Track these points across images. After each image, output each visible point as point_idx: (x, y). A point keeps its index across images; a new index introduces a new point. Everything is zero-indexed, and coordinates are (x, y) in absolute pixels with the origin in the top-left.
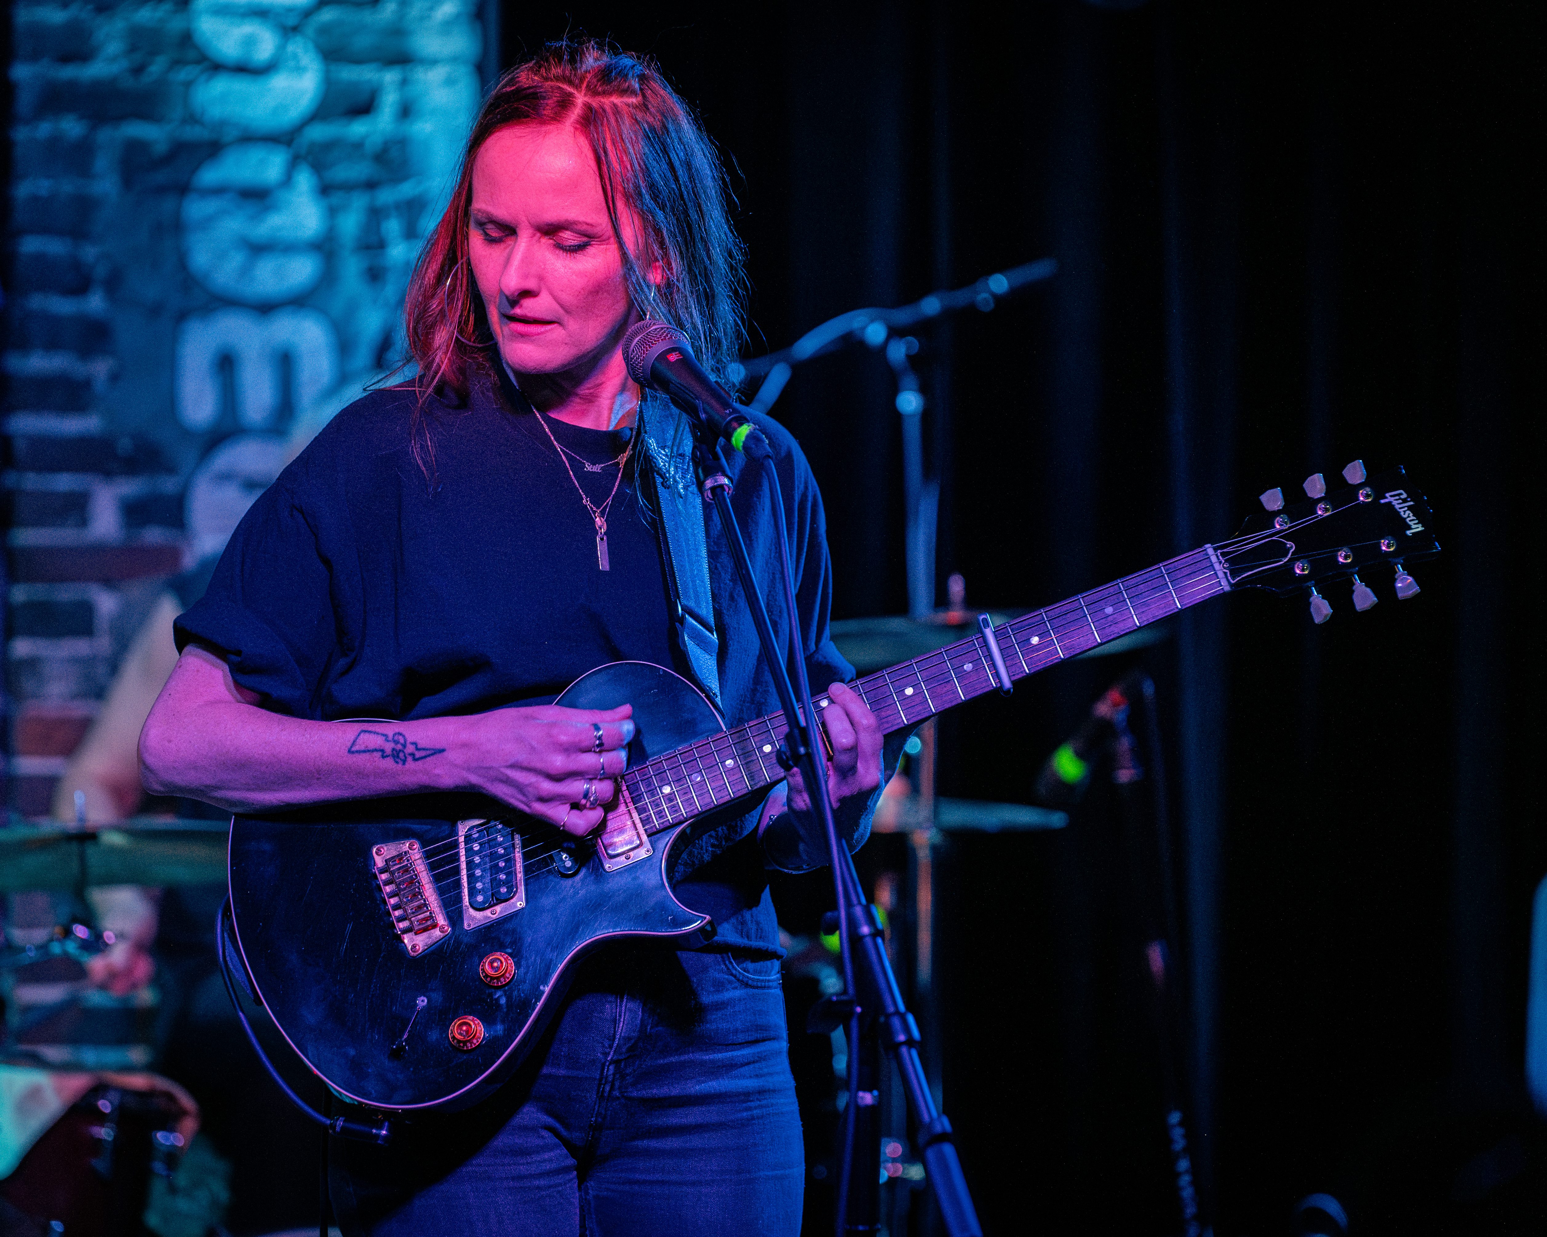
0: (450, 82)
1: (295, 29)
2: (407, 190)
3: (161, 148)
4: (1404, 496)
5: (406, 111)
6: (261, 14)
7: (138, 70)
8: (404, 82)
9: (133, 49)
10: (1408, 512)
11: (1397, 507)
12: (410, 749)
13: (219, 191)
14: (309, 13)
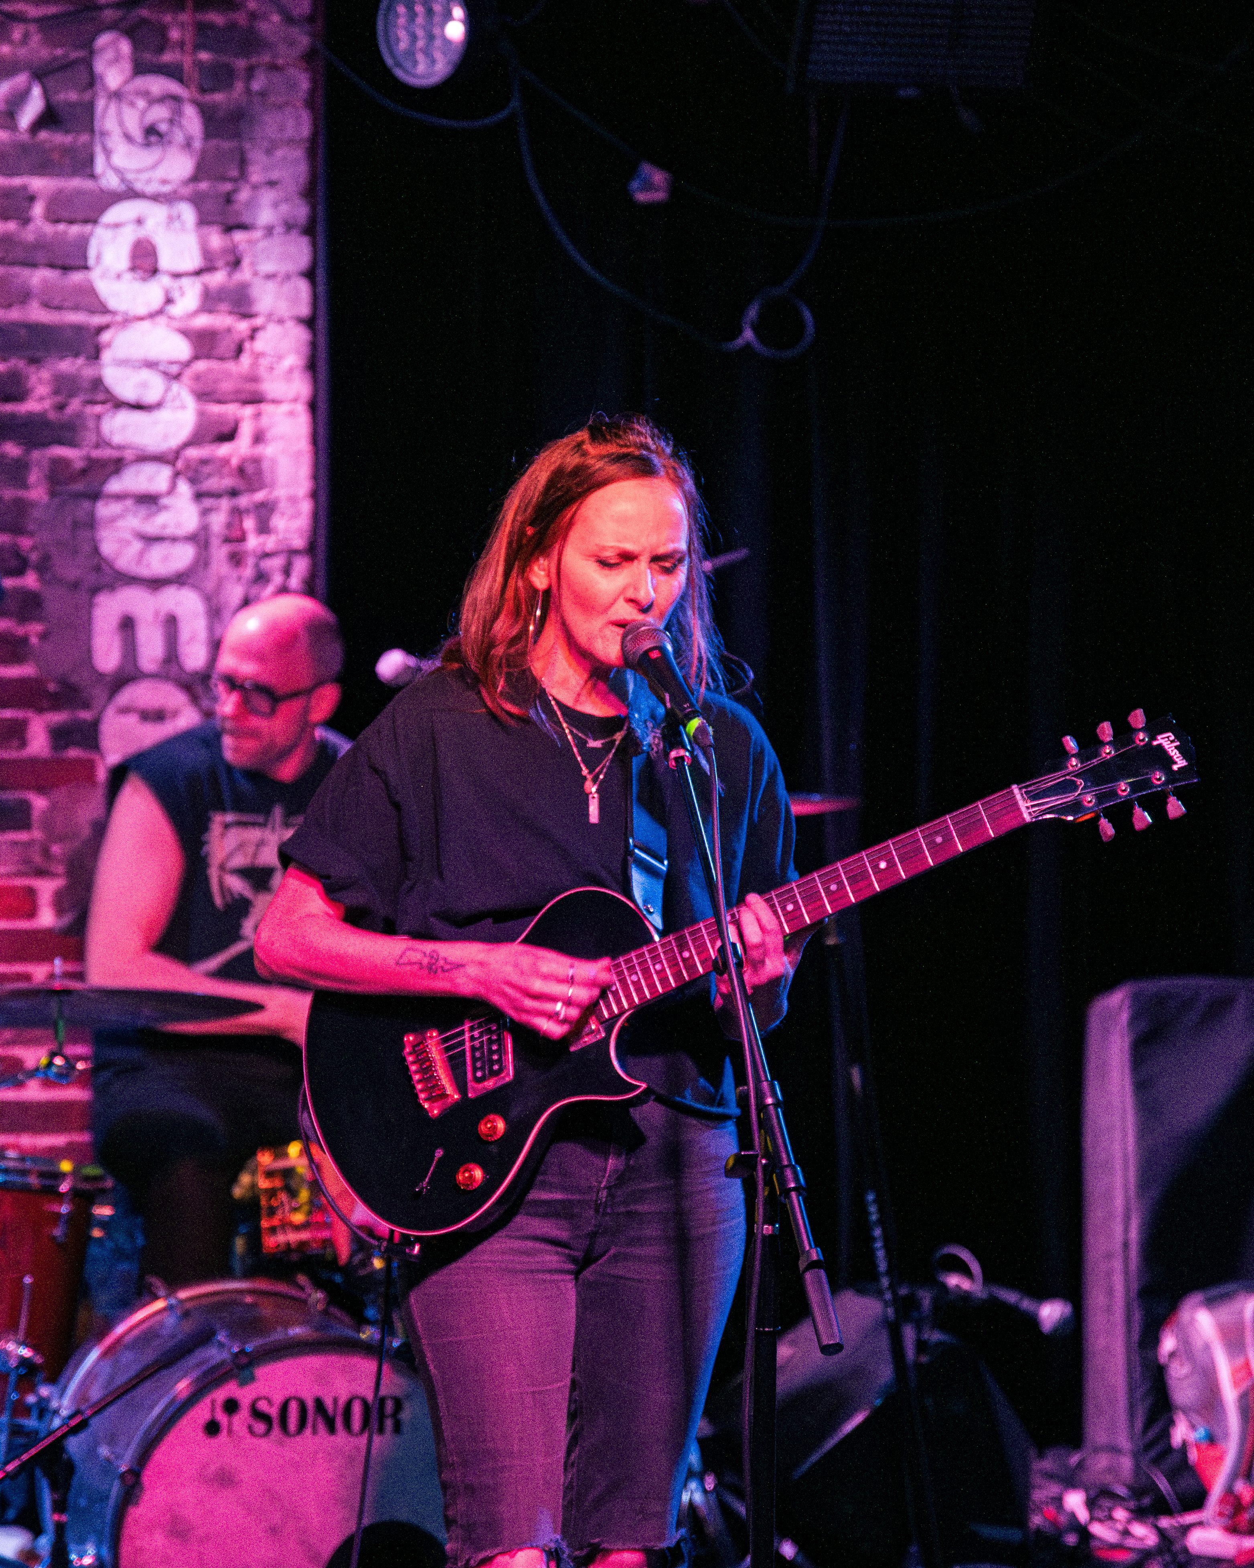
0: (293, 415)
1: (177, 377)
2: (260, 496)
3: (79, 465)
4: (1172, 738)
5: (258, 438)
6: (151, 365)
8: (258, 415)
9: (56, 392)
10: (1176, 750)
11: (1167, 747)
12: (441, 963)
13: (119, 497)
14: (187, 364)
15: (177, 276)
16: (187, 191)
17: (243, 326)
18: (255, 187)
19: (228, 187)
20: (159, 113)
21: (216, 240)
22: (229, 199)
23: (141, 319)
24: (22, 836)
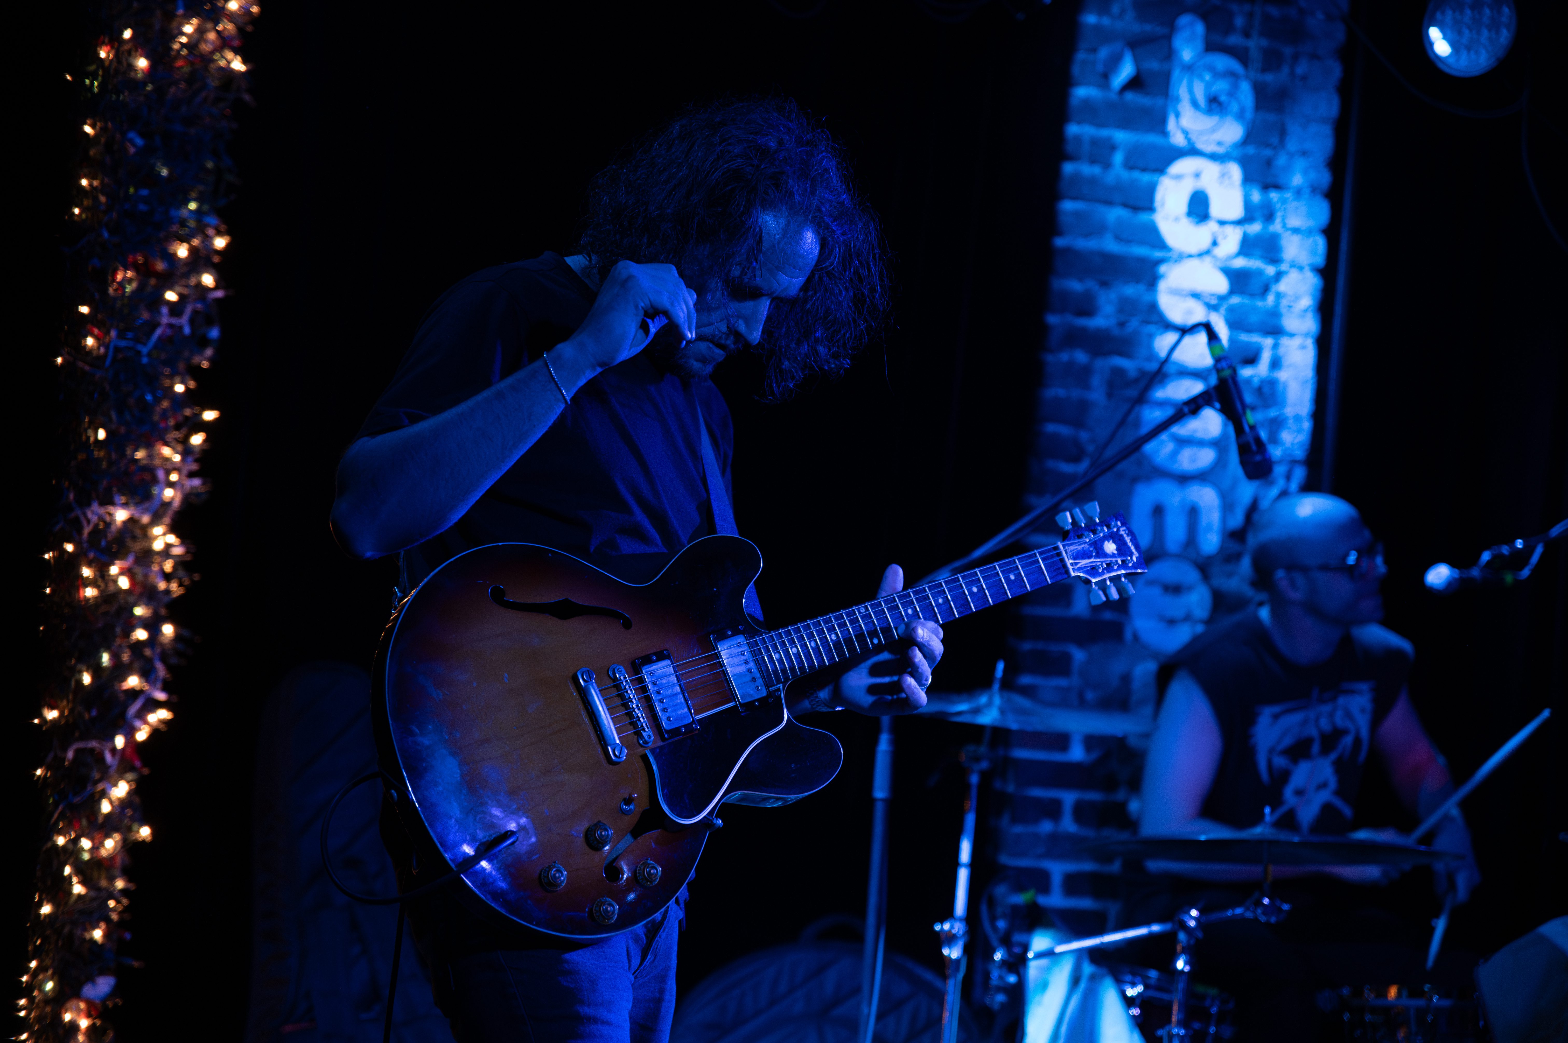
0: (1303, 347)
1: (1216, 306)
2: (1272, 413)
3: (1133, 373)
5: (1275, 363)
6: (1196, 296)
7: (1122, 324)
8: (1276, 346)
9: (1120, 311)
13: (1158, 403)
14: (1222, 298)
15: (1222, 223)
16: (1235, 154)
17: (1271, 270)
18: (1291, 156)
19: (1268, 152)
20: (1221, 86)
21: (1256, 196)
22: (1269, 163)
23: (1190, 256)
24: (1062, 682)
